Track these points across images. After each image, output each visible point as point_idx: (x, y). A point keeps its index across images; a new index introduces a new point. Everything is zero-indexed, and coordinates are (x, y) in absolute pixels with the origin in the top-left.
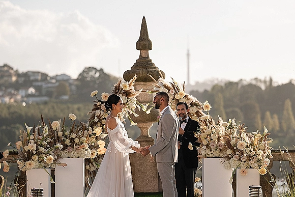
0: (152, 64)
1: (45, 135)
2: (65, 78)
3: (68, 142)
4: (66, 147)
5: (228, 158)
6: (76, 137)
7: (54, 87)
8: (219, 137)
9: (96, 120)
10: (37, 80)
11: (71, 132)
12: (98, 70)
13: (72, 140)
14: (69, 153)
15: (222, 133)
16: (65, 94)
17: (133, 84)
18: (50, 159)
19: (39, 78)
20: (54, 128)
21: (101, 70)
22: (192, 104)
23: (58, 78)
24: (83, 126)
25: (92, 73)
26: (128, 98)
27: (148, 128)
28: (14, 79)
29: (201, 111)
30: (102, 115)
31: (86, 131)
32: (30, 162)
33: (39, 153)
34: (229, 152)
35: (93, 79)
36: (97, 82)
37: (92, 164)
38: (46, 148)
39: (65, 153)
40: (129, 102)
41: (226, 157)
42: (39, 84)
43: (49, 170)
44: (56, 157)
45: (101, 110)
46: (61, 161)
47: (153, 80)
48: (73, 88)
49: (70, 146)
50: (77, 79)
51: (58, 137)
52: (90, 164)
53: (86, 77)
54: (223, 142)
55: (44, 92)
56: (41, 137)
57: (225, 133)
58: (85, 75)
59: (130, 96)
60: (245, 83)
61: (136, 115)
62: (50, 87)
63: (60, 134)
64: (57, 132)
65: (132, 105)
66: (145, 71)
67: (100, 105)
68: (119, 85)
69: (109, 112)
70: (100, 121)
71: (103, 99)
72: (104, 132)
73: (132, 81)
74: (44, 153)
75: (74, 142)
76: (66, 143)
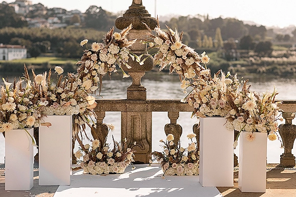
0: (146, 11)
1: (27, 92)
3: (53, 97)
4: (51, 103)
6: (63, 92)
7: (70, 18)
8: (220, 95)
9: (86, 71)
10: (59, 13)
11: (58, 87)
12: (98, 8)
13: (58, 95)
14: (54, 110)
15: (223, 90)
17: (126, 34)
18: (31, 120)
19: (61, 11)
21: (100, 8)
22: (189, 56)
23: (74, 12)
25: (94, 9)
26: (120, 48)
28: (45, 12)
29: (198, 63)
30: (92, 65)
31: (75, 83)
32: (7, 124)
33: (18, 112)
34: (233, 112)
35: (95, 13)
36: (98, 15)
37: (81, 118)
38: (29, 106)
39: (50, 110)
40: (122, 53)
41: (229, 118)
42: (60, 15)
43: (31, 131)
45: (91, 60)
46: (46, 119)
47: (146, 29)
48: (83, 18)
49: (56, 101)
50: (85, 13)
52: (79, 118)
53: (91, 12)
54: (224, 100)
55: (64, 21)
56: (22, 93)
57: (227, 90)
58: (90, 10)
59: (122, 46)
60: (191, 17)
61: (129, 67)
62: (68, 18)
63: (45, 88)
64: (42, 87)
65: (125, 56)
66: (138, 19)
67: (90, 55)
68: (111, 34)
69: (100, 63)
70: (90, 72)
71: (94, 49)
72: (94, 84)
73: (126, 31)
74: (26, 112)
75: (61, 97)
76: (51, 98)
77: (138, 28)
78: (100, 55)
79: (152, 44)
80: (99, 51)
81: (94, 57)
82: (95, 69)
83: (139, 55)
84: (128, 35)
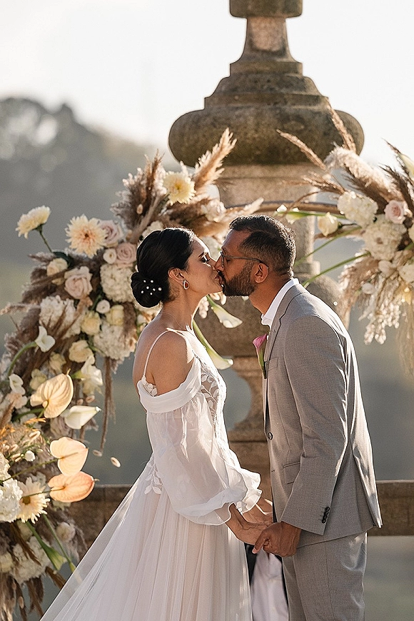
0: (303, 83)
9: (45, 342)
12: (48, 112)
17: (213, 175)
21: (66, 111)
30: (69, 318)
36: (47, 165)
37: (26, 549)
45: (65, 295)
52: (18, 549)
66: (269, 116)
67: (61, 275)
68: (150, 181)
69: (103, 306)
70: (61, 347)
71: (79, 248)
72: (79, 397)
73: (212, 163)
77: (267, 155)
78: (105, 272)
79: (331, 221)
80: (100, 253)
81: (79, 282)
82: (83, 336)
84: (222, 180)
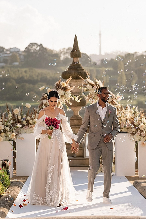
1: (9, 119)
2: (16, 50)
3: (25, 122)
4: (23, 126)
5: (133, 134)
6: (30, 119)
7: (8, 57)
8: (127, 120)
11: (27, 116)
12: (39, 45)
13: (27, 121)
14: (25, 130)
15: (129, 117)
16: (16, 61)
18: (13, 135)
20: (15, 113)
21: (41, 45)
23: (12, 50)
24: (35, 111)
25: (34, 47)
26: (65, 92)
27: (78, 111)
31: (37, 114)
33: (5, 131)
34: (134, 130)
35: (35, 51)
36: (38, 53)
38: (10, 127)
39: (23, 130)
40: (66, 95)
41: (132, 133)
43: (12, 142)
44: (17, 133)
46: (20, 136)
48: (22, 57)
49: (26, 125)
50: (25, 51)
51: (18, 119)
53: (31, 50)
54: (129, 123)
55: (2, 60)
56: (7, 120)
57: (131, 117)
58: (30, 48)
59: (67, 90)
60: (139, 54)
61: (71, 104)
62: (6, 56)
63: (20, 117)
64: (17, 116)
65: (68, 97)
67: (46, 97)
68: (59, 83)
73: (68, 80)
74: (9, 131)
75: (29, 122)
76: (23, 123)
77: (76, 78)
79: (85, 89)
83: (76, 96)
84: (70, 83)
